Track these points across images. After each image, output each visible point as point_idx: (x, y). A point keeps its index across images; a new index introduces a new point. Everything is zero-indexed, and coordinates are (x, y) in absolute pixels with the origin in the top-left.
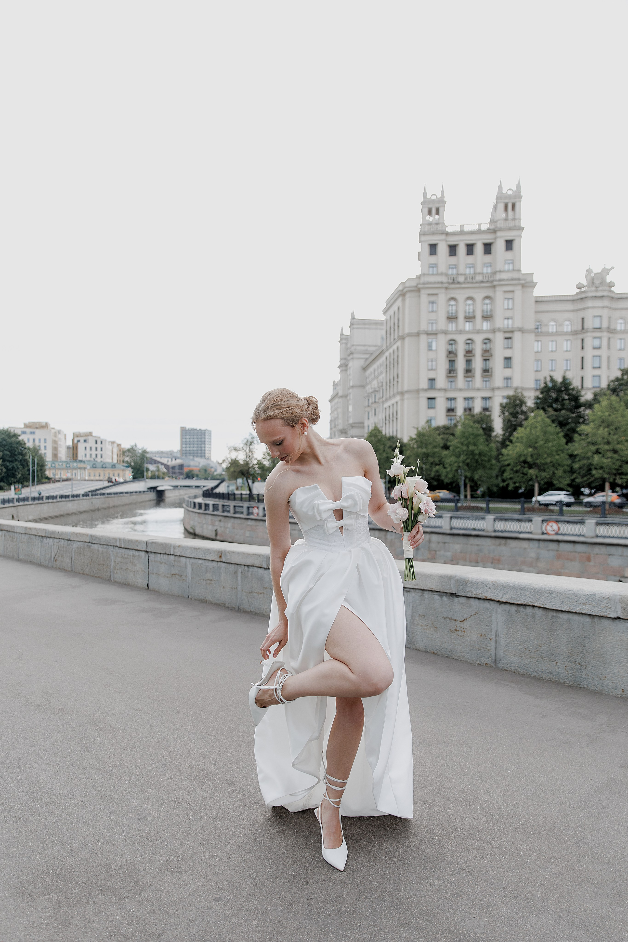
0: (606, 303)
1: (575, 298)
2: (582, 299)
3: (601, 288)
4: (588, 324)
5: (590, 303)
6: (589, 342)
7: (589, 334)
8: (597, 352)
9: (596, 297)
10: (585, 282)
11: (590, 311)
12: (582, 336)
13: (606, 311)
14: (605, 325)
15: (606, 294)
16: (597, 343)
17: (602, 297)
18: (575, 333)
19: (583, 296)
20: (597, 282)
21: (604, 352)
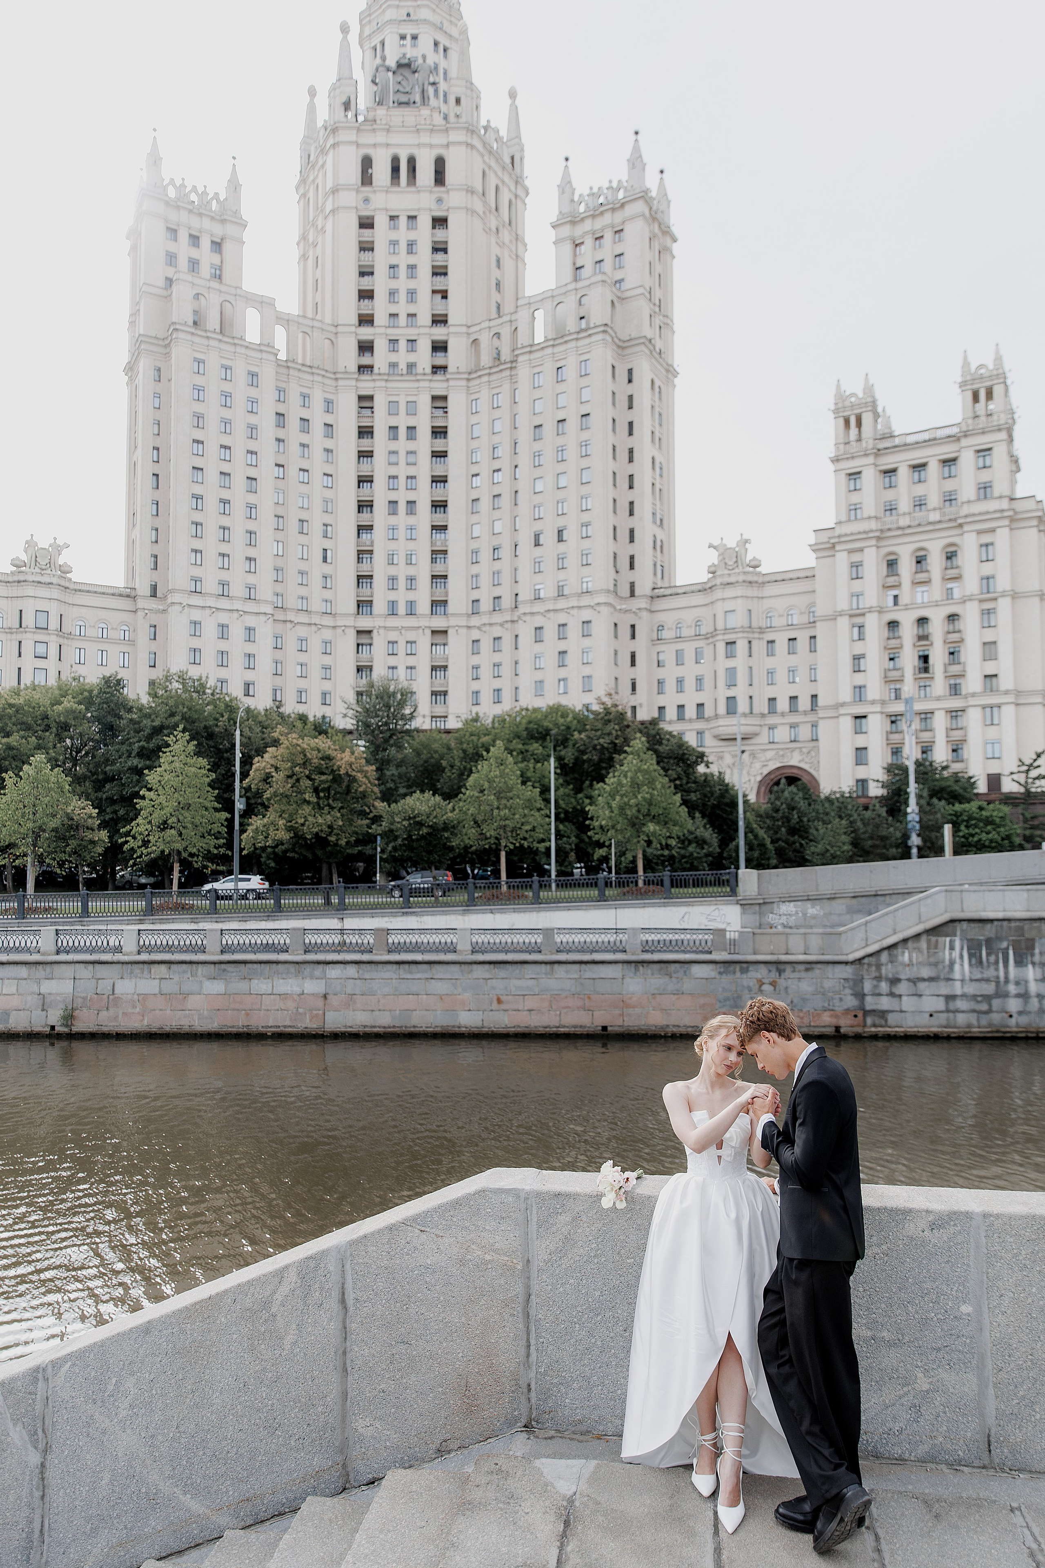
0: (55, 593)
1: (10, 579)
2: (19, 582)
3: (49, 572)
4: (29, 620)
5: (30, 591)
6: (28, 648)
7: (29, 635)
8: (41, 663)
9: (39, 582)
10: (24, 557)
11: (31, 600)
12: (19, 637)
13: (54, 604)
14: (54, 624)
15: (55, 580)
16: (41, 649)
17: (51, 584)
18: (10, 631)
19: (22, 577)
20: (43, 562)
21: (51, 664)
